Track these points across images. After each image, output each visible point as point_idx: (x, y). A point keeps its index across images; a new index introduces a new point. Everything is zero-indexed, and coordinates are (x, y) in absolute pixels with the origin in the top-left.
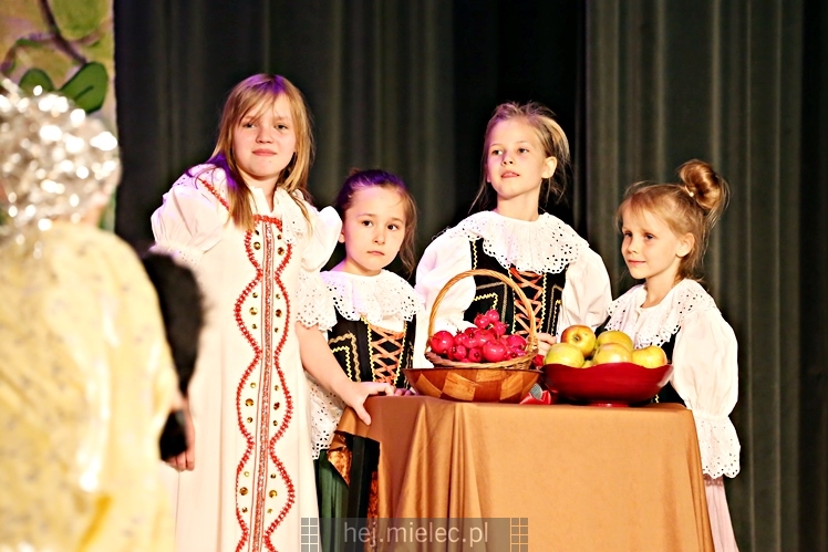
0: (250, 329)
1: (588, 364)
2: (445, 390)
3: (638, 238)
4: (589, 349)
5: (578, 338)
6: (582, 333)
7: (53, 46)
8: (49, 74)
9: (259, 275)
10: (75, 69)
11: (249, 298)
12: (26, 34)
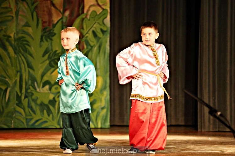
7: (97, 6)
8: (97, 12)
10: (102, 10)
12: (92, 4)
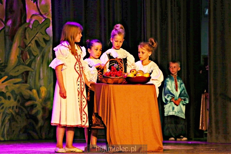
0: (77, 71)
1: (135, 76)
2: (108, 82)
3: (141, 53)
4: (135, 74)
5: (133, 72)
6: (134, 71)
7: (40, 15)
8: (39, 21)
9: (77, 61)
10: (44, 20)
11: (76, 65)
